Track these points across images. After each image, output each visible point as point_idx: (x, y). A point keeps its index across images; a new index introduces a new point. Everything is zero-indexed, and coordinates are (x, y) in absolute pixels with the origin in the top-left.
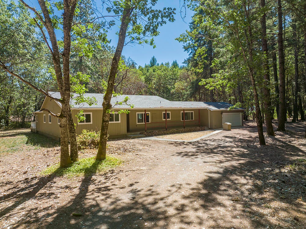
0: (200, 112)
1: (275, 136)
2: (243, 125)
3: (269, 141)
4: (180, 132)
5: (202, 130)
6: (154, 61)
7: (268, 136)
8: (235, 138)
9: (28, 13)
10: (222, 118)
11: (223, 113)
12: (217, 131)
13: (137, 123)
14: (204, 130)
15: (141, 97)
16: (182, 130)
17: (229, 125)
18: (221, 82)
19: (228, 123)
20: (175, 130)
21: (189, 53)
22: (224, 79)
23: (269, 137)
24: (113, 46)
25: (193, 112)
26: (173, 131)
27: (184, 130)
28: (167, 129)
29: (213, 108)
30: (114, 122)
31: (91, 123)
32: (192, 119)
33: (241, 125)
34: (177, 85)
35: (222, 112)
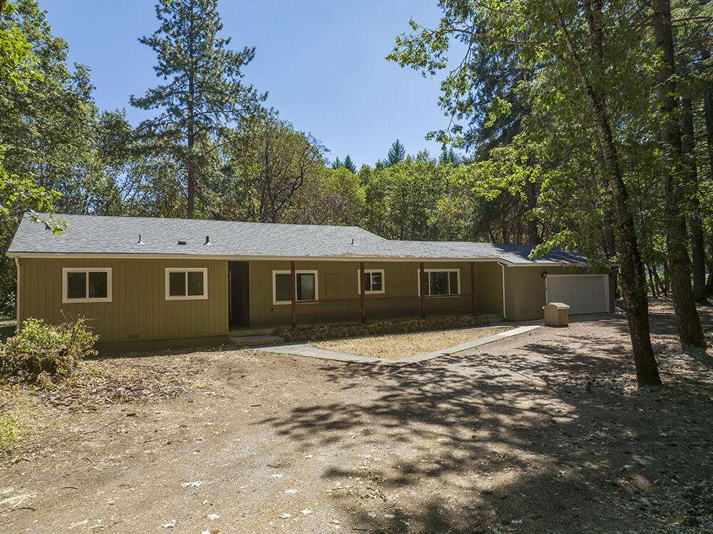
0: (475, 269)
1: (706, 347)
2: (613, 310)
3: (679, 365)
4: (406, 329)
5: (478, 325)
6: (397, 150)
7: (679, 346)
8: (564, 351)
9: (44, 24)
10: (544, 289)
11: (548, 276)
12: (522, 327)
13: (275, 303)
14: (487, 324)
15: (302, 230)
16: (413, 324)
17: (560, 310)
18: (520, 173)
19: (560, 305)
20: (388, 323)
21: (470, 120)
22: (531, 162)
23: (684, 350)
24: (272, 108)
25: (458, 271)
26: (380, 325)
27: (419, 324)
28: (366, 321)
29: (514, 259)
30: (187, 297)
31: (109, 299)
32: (454, 290)
33: (608, 310)
34: (443, 203)
35: (544, 271)
